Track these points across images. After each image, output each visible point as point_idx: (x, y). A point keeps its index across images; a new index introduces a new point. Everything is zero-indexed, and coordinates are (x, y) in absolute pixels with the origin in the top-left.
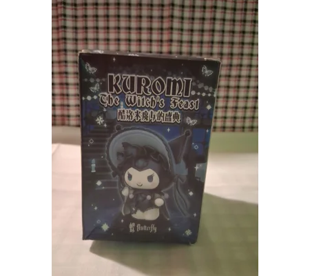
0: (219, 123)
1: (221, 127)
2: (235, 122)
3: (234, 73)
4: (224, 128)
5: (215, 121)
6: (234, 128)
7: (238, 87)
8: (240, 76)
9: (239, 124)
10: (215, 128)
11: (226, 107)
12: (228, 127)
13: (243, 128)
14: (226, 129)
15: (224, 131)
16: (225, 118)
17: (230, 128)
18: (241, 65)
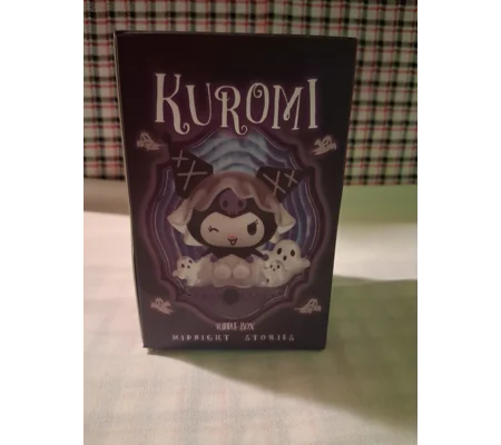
0: (357, 170)
1: (360, 177)
2: (384, 166)
3: (385, 77)
4: (365, 178)
5: (350, 166)
6: (382, 178)
7: (392, 103)
8: (395, 84)
9: (391, 170)
10: (350, 177)
11: (370, 141)
12: (372, 177)
13: (399, 177)
14: (369, 181)
15: (365, 183)
16: (368, 159)
17: (377, 177)
18: (397, 64)
